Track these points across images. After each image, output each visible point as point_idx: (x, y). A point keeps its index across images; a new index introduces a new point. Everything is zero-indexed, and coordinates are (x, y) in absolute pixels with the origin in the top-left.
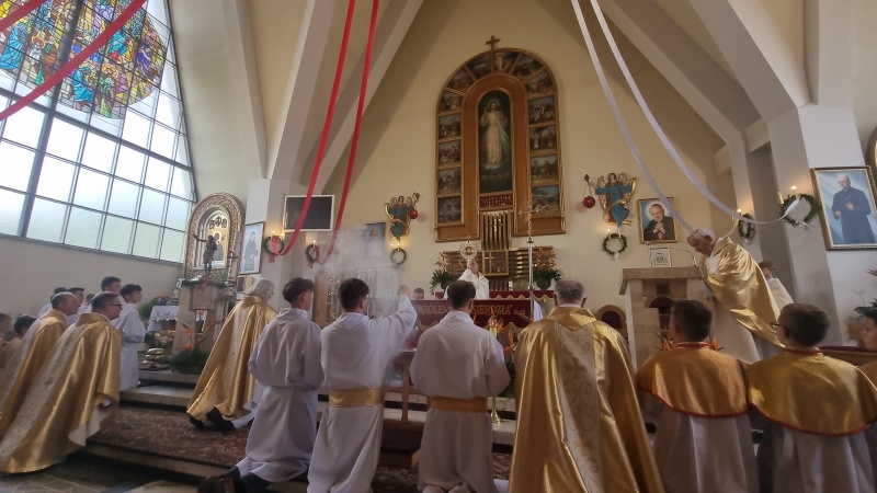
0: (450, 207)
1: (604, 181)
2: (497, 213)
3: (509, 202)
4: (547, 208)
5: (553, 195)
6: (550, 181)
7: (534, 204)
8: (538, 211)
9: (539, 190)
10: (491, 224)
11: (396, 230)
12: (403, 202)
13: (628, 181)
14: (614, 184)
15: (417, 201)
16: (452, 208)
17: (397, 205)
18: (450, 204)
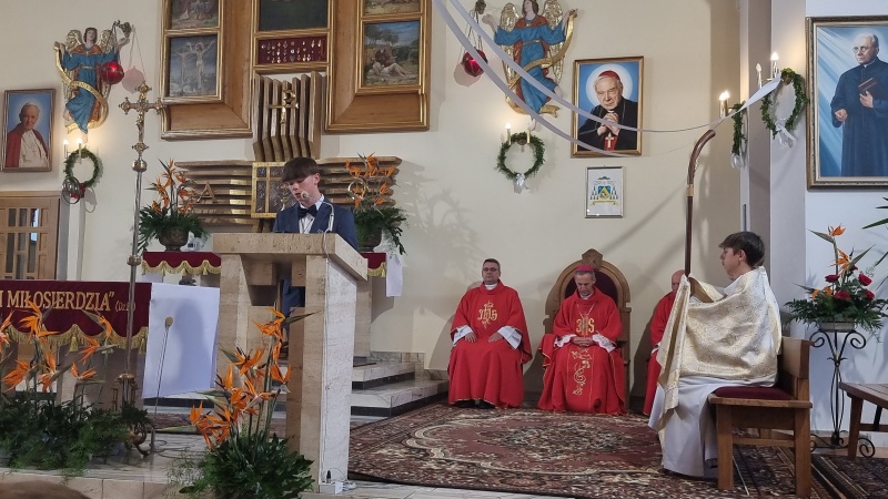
0: (194, 58)
1: (511, 14)
2: (288, 78)
3: (319, 55)
4: (393, 73)
5: (409, 43)
6: (404, 8)
7: (369, 61)
8: (374, 77)
9: (381, 28)
10: (275, 102)
11: (79, 107)
12: (94, 40)
13: (560, 18)
14: (532, 22)
15: (125, 41)
16: (199, 62)
17: (81, 49)
18: (195, 51)
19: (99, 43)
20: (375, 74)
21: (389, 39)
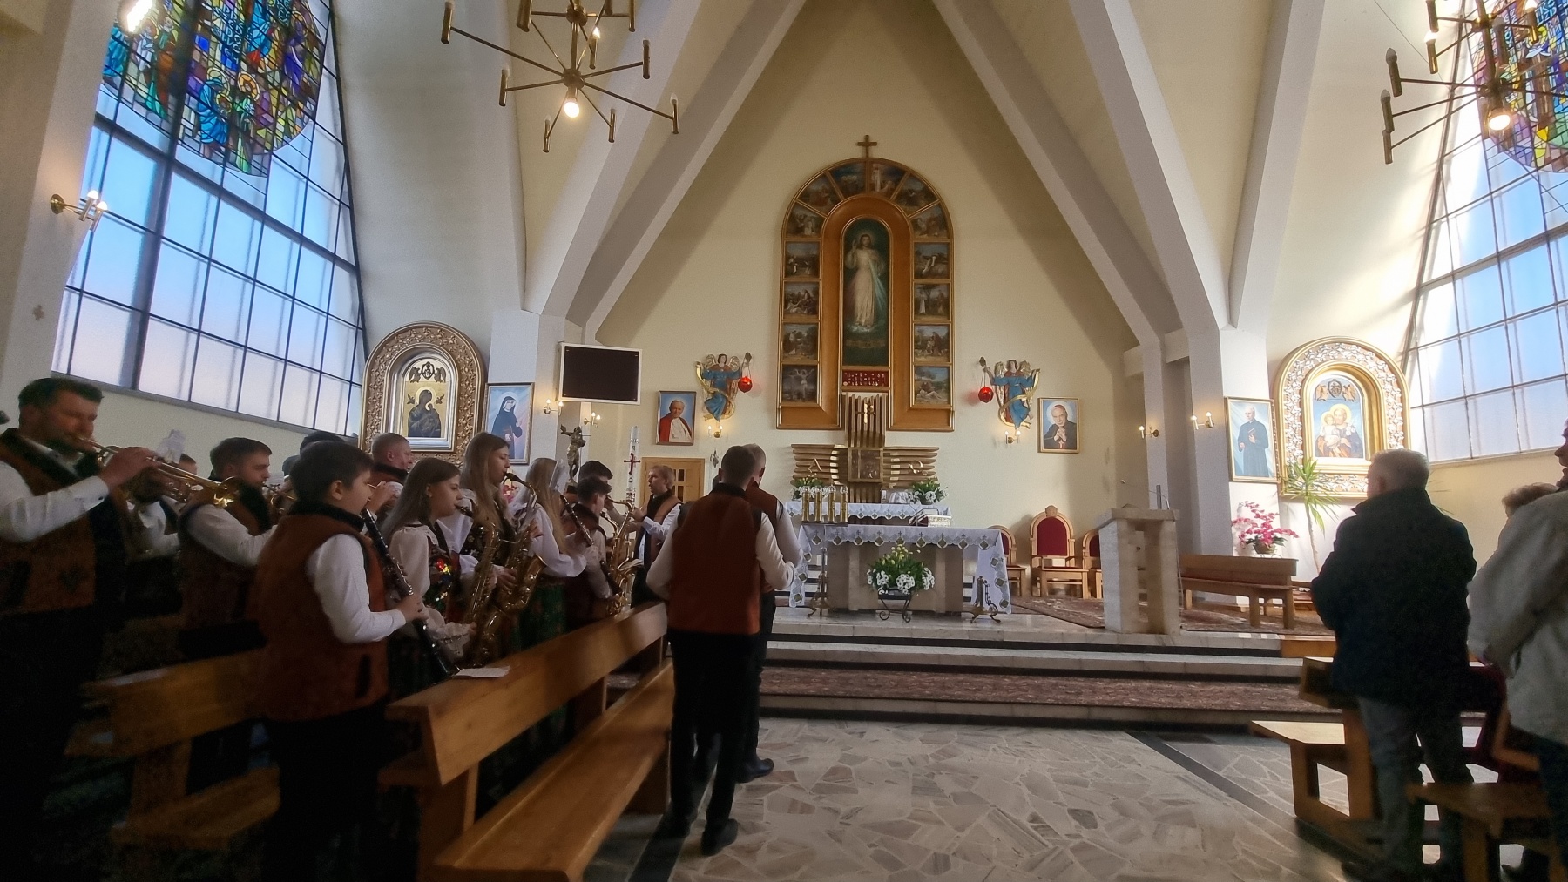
0: (800, 379)
1: (1002, 368)
2: (868, 395)
3: (884, 382)
4: (933, 396)
6: (938, 359)
9: (925, 370)
10: (860, 410)
11: (714, 405)
12: (725, 363)
13: (1030, 373)
14: (1015, 374)
15: (747, 364)
16: (804, 382)
17: (716, 367)
18: (801, 375)
20: (922, 397)
21: (930, 376)
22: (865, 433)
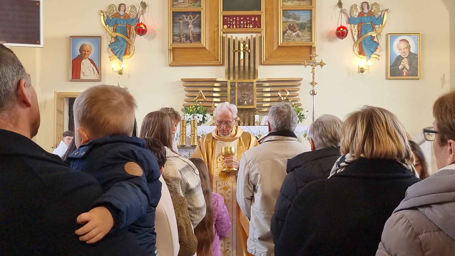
0: (187, 24)
1: (356, 9)
3: (257, 24)
4: (298, 36)
5: (305, 21)
6: (303, 3)
7: (285, 30)
8: (288, 37)
9: (290, 13)
10: (237, 48)
11: (117, 47)
12: (125, 11)
13: (380, 13)
14: (367, 14)
15: (143, 12)
16: (191, 26)
17: (117, 15)
18: (187, 20)
19: (127, 12)
20: (288, 36)
21: (295, 18)
22: (242, 68)
